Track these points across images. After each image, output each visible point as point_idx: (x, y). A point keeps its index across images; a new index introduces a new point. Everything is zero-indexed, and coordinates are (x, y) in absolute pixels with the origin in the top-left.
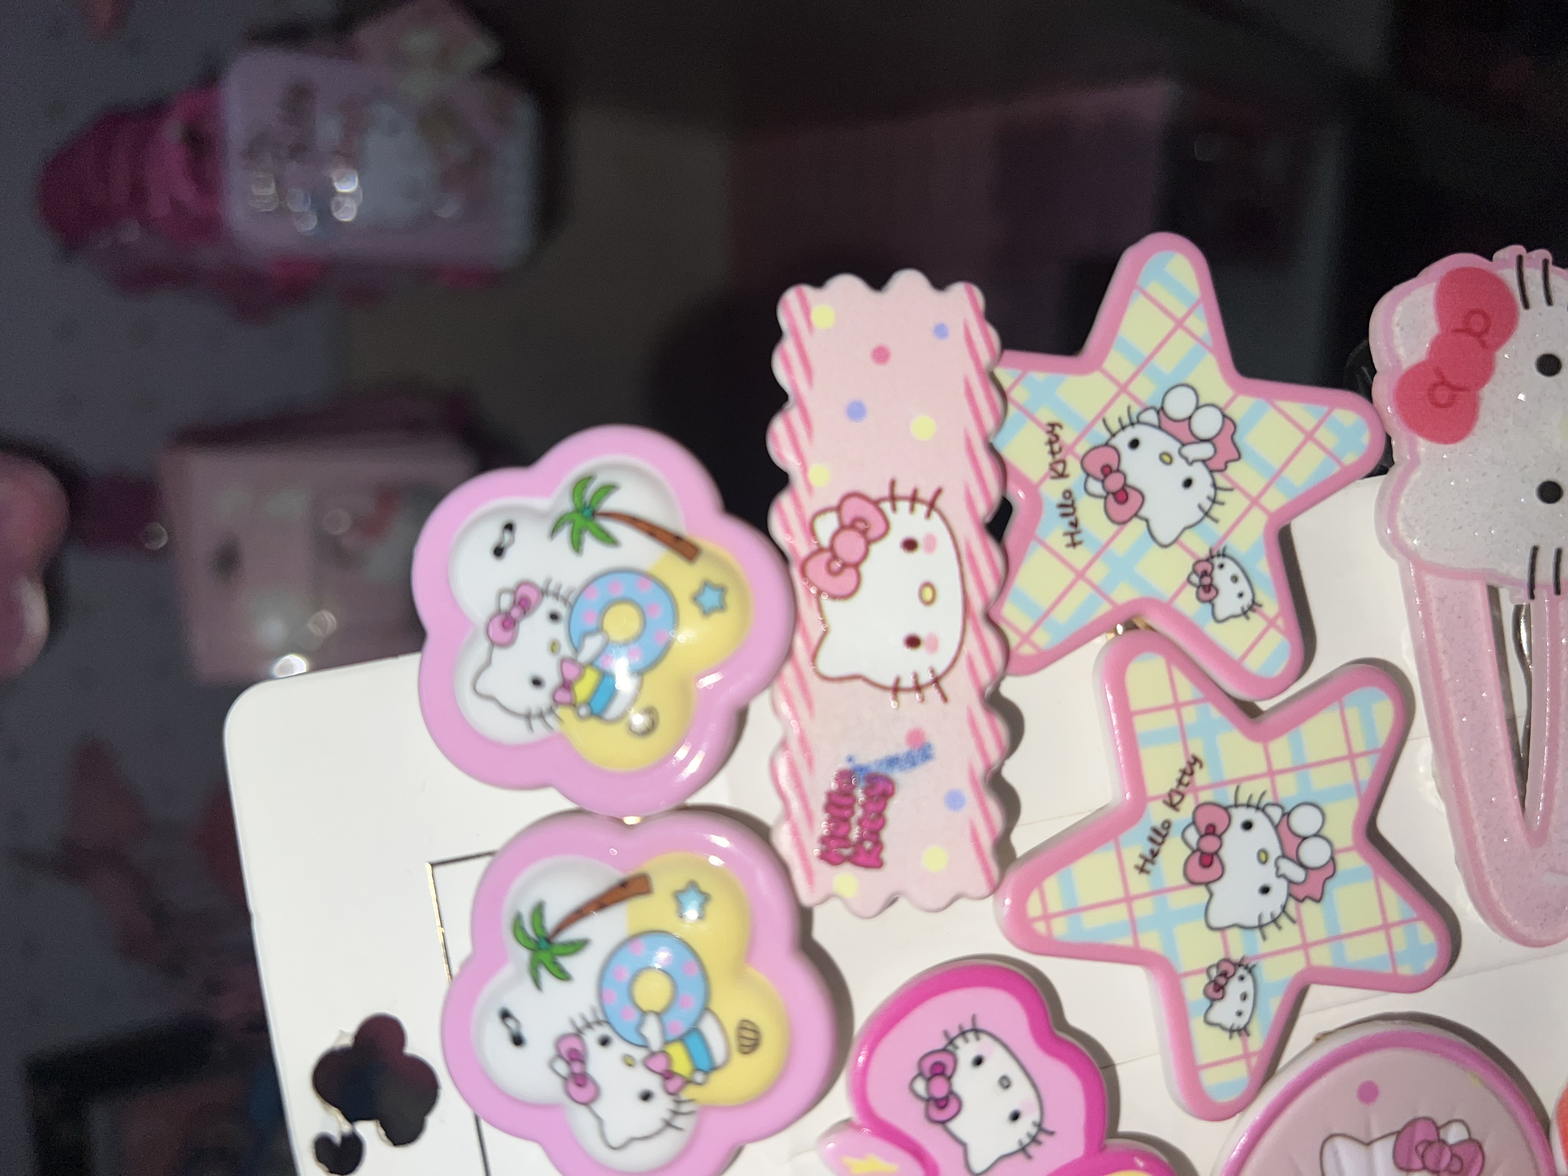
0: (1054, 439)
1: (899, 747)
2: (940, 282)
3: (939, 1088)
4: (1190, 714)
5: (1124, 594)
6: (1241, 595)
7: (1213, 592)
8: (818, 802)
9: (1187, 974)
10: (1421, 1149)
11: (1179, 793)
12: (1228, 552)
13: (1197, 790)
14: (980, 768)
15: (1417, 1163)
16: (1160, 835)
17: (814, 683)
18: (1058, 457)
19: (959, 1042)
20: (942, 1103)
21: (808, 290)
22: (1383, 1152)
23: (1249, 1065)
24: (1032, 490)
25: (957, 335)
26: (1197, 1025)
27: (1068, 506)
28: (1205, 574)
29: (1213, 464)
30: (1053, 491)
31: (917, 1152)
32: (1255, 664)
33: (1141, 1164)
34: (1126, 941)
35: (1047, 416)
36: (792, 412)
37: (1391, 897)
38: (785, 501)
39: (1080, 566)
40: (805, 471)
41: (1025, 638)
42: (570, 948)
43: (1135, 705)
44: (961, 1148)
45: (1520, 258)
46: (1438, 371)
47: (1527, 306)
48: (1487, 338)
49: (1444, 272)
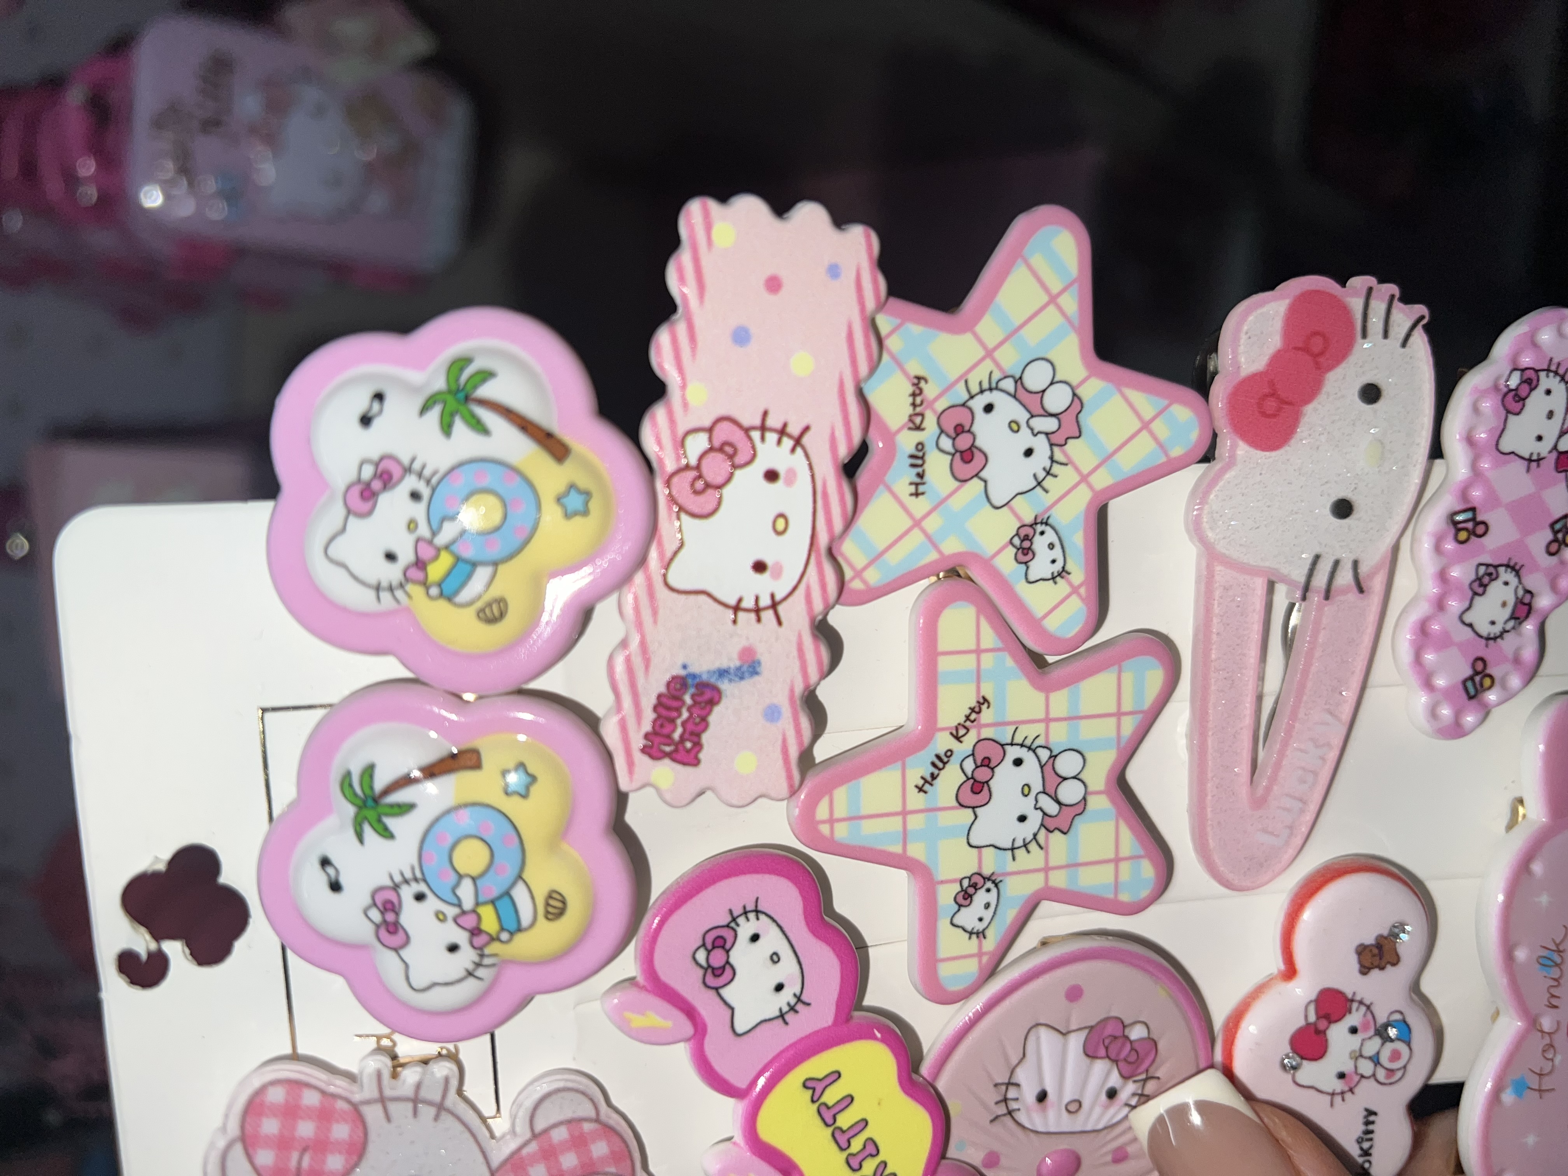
0: (917, 392)
1: (730, 660)
2: (840, 221)
3: (717, 959)
4: (988, 660)
5: (952, 546)
6: (1054, 561)
7: (1030, 555)
8: (648, 702)
9: (942, 882)
10: (1107, 1042)
11: (965, 727)
12: (1050, 521)
13: (981, 726)
14: (799, 688)
15: (1102, 1052)
16: (941, 761)
17: (662, 593)
18: (918, 410)
19: (741, 920)
20: (718, 972)
21: (712, 204)
22: (1076, 1042)
23: (980, 962)
24: (890, 437)
25: (848, 277)
26: (943, 925)
27: (918, 458)
28: (1026, 538)
29: (1055, 439)
30: (907, 441)
31: (690, 1012)
32: (1052, 624)
33: (879, 1035)
34: (897, 849)
35: (915, 369)
36: (681, 328)
37: (1126, 834)
38: (659, 413)
39: (918, 515)
40: (684, 387)
41: (858, 574)
42: (396, 810)
43: (942, 646)
44: (729, 1012)
45: (1370, 289)
46: (1271, 383)
47: (1364, 335)
48: (1321, 360)
49: (1298, 292)
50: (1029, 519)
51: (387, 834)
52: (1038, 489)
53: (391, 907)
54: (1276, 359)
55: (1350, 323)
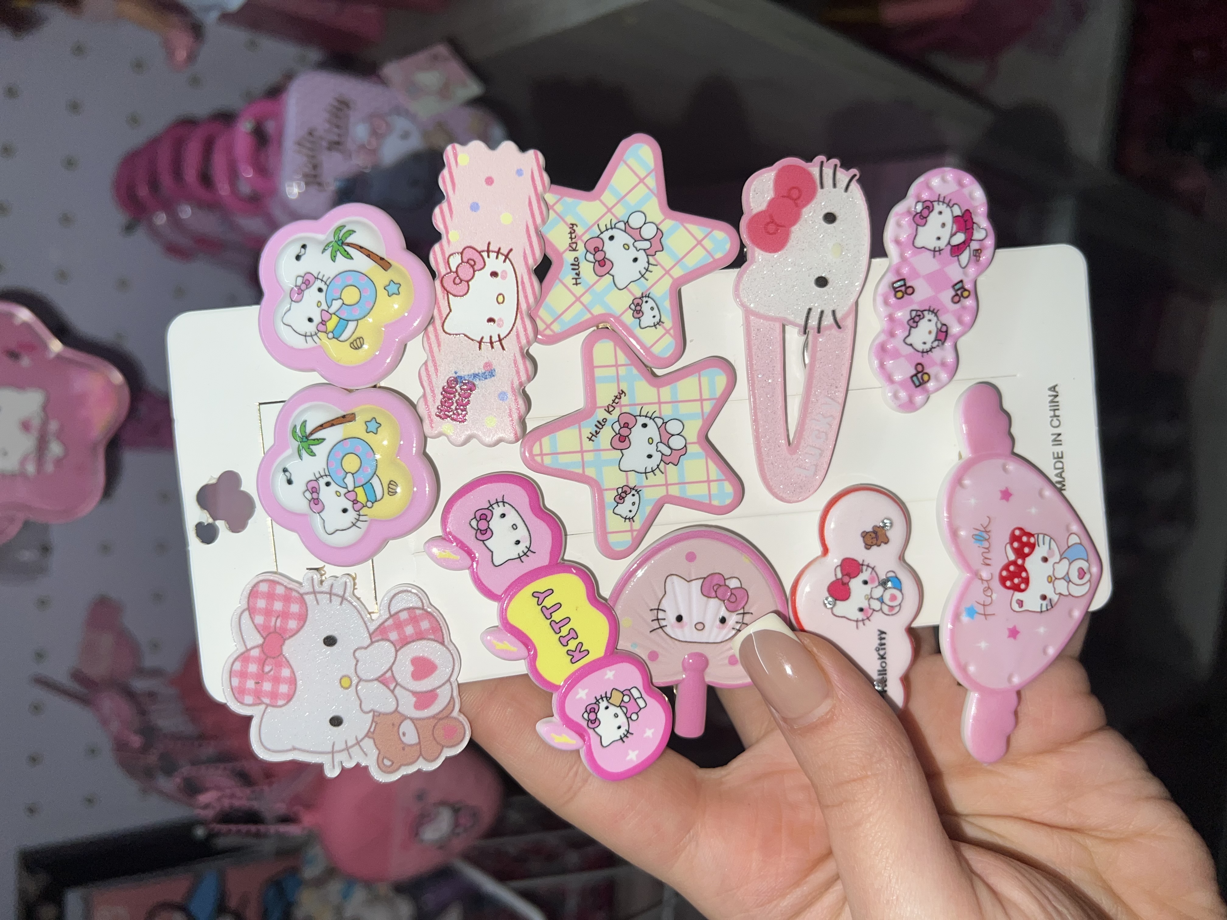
0: (573, 231)
1: (479, 369)
2: (523, 148)
3: (483, 525)
4: (622, 371)
5: (597, 310)
6: (654, 317)
7: (641, 313)
8: (438, 391)
9: (606, 490)
10: (715, 588)
11: (613, 406)
12: (650, 295)
13: (621, 406)
14: (516, 383)
15: (713, 594)
16: (601, 424)
17: (442, 335)
18: (574, 240)
19: (495, 506)
20: (484, 532)
21: (457, 146)
22: (696, 586)
23: (632, 535)
24: (560, 255)
25: (527, 175)
26: (609, 513)
27: (576, 265)
28: (638, 305)
29: (648, 252)
30: (569, 257)
31: (470, 553)
32: (657, 350)
33: (575, 571)
34: (580, 471)
35: (570, 220)
36: (444, 205)
37: (712, 466)
38: (437, 247)
39: (578, 295)
40: (447, 232)
41: (548, 326)
42: (316, 442)
43: (596, 363)
44: (491, 553)
45: (822, 163)
46: (771, 216)
47: (822, 187)
48: (799, 202)
49: (781, 167)
50: (639, 295)
51: (312, 454)
52: (642, 279)
53: (315, 490)
54: (772, 203)
55: (814, 182)
